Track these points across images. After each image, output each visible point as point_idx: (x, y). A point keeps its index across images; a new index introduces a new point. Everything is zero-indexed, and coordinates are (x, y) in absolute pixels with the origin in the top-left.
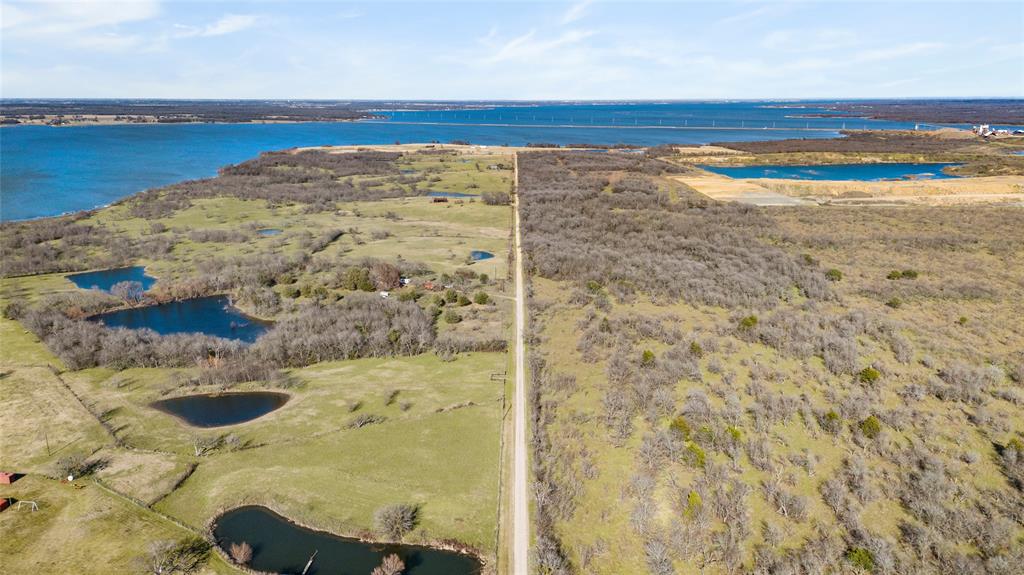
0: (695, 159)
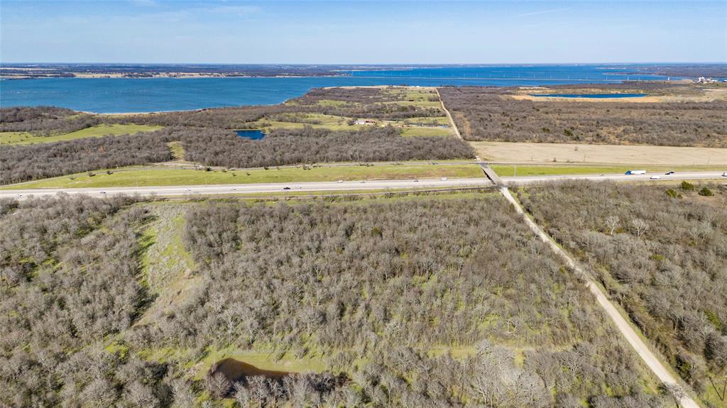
0: (525, 92)
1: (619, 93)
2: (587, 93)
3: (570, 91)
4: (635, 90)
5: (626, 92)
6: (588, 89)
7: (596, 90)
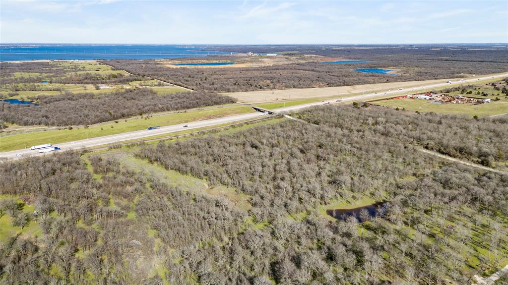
1: (217, 62)
2: (200, 63)
3: (190, 62)
4: (225, 61)
5: (221, 62)
6: (200, 60)
7: (205, 61)
